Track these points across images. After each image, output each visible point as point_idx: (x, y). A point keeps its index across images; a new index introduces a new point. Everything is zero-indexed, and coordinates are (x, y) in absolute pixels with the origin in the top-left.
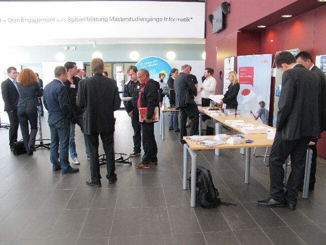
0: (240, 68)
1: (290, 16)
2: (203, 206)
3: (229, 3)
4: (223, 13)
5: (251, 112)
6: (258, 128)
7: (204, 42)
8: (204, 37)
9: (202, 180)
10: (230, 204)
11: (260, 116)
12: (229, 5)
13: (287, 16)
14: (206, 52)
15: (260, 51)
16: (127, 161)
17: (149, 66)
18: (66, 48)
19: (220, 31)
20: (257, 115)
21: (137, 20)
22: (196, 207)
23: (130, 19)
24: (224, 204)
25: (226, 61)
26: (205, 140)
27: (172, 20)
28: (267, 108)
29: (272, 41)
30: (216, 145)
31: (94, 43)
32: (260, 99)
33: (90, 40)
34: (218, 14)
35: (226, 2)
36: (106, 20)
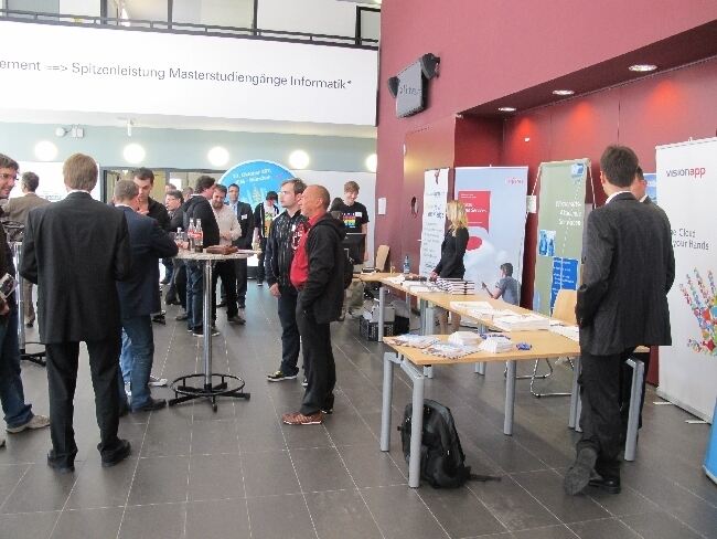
0: (460, 193)
1: (569, 93)
2: (436, 486)
3: (436, 55)
4: (423, 76)
5: (484, 285)
6: (527, 320)
7: (374, 135)
8: (374, 123)
9: (436, 430)
10: (489, 479)
11: (502, 293)
12: (438, 60)
13: (564, 93)
14: (378, 154)
15: (501, 159)
16: (240, 391)
17: (252, 180)
18: (60, 132)
19: (414, 113)
20: (495, 291)
21: (231, 78)
22: (420, 486)
23: (216, 76)
24: (476, 478)
25: (429, 176)
26: (435, 343)
27: (308, 83)
28: (518, 276)
29: (527, 140)
30: (463, 353)
31: (129, 125)
32: (503, 258)
33: (121, 117)
34: (411, 78)
35: (430, 55)
36: (161, 74)
